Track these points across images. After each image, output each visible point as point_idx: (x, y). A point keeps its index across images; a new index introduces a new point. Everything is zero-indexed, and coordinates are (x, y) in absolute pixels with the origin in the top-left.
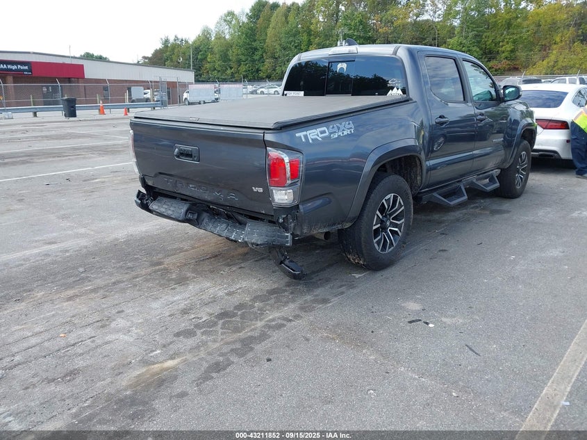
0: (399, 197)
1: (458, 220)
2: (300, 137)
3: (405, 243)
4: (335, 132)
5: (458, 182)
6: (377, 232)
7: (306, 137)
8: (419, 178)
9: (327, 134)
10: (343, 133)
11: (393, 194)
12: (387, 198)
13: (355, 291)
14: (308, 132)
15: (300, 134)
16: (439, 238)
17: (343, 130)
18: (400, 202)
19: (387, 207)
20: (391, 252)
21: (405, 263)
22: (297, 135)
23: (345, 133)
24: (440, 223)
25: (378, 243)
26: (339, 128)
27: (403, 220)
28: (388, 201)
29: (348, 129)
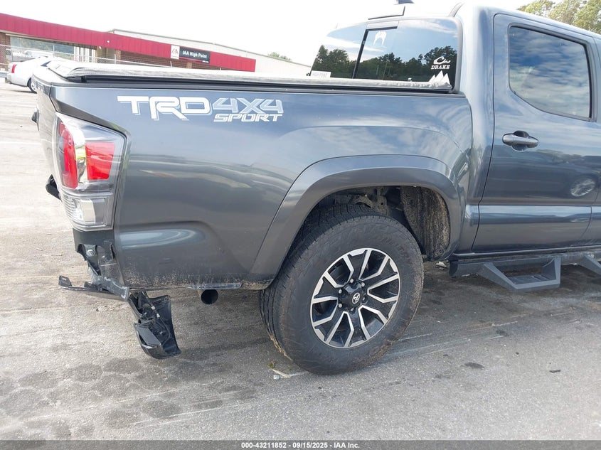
0: (387, 257)
1: (547, 314)
2: (130, 105)
3: (393, 338)
4: (230, 112)
5: (553, 252)
6: (322, 310)
7: (145, 108)
8: (445, 232)
9: (206, 110)
10: (249, 118)
11: (370, 250)
12: (355, 253)
13: (249, 406)
14: (154, 99)
15: (133, 100)
16: (489, 338)
17: (253, 112)
18: (388, 265)
19: (352, 269)
20: (358, 348)
21: (386, 374)
22: (121, 99)
23: (255, 118)
24: (512, 310)
25: (326, 328)
26: (241, 107)
27: (396, 298)
28: (357, 260)
29: (267, 112)
